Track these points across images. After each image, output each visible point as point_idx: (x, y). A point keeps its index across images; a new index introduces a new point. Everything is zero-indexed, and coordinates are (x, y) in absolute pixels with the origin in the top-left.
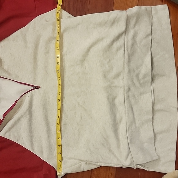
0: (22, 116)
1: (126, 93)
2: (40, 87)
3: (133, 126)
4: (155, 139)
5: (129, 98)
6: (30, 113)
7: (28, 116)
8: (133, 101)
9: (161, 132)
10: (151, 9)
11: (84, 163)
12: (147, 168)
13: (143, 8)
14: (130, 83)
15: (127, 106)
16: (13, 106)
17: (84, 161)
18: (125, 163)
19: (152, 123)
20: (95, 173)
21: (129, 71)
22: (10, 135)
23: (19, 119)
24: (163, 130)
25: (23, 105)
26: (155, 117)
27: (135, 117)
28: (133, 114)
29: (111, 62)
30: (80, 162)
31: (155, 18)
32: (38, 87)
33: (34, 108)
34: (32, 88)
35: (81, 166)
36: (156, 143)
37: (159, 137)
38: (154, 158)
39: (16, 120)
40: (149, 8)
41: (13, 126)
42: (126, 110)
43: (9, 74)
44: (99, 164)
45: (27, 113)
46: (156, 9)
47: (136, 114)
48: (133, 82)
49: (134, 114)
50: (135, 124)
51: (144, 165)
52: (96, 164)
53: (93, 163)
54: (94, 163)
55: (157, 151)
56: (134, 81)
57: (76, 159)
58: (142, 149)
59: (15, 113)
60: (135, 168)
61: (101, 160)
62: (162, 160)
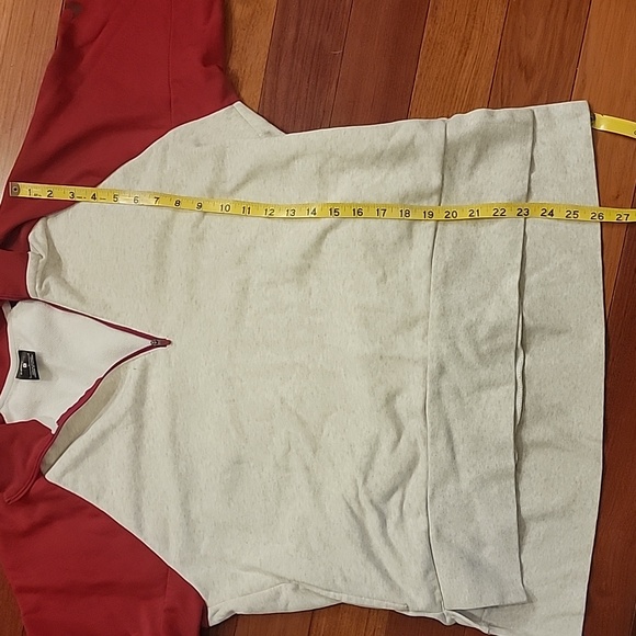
0: (114, 427)
1: (432, 382)
2: (170, 342)
3: (451, 487)
4: (521, 538)
5: (439, 398)
6: (137, 420)
7: (131, 427)
8: (452, 409)
9: (544, 517)
10: (529, 115)
11: (290, 586)
12: (489, 625)
13: (502, 114)
14: (445, 351)
15: (432, 423)
16: (90, 393)
17: (290, 581)
18: (416, 603)
19: (513, 482)
20: (323, 622)
21: (444, 314)
22: (75, 481)
23: (104, 436)
24: (550, 509)
25: (119, 396)
26: (526, 465)
27: (458, 458)
28: (452, 449)
29: (389, 280)
30: (278, 581)
31: (544, 143)
32: (165, 343)
33: (149, 404)
34: (148, 343)
35: (278, 593)
36: (526, 548)
37: (534, 531)
38: (511, 599)
39: (95, 436)
40: (522, 113)
41: (87, 452)
42: (429, 435)
43: (82, 300)
44: (331, 595)
45: (129, 417)
46: (549, 115)
47: (461, 449)
48: (457, 349)
49: (456, 449)
50: (458, 480)
51: (476, 613)
52: (324, 593)
53: (315, 590)
54: (319, 591)
55: (525, 575)
56: (460, 345)
57: (266, 573)
58: (473, 564)
59: (95, 415)
60: (447, 622)
61: (339, 582)
62: (542, 608)
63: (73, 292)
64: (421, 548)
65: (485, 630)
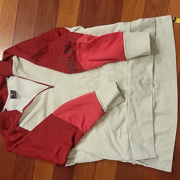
0: (38, 111)
1: (129, 96)
2: (54, 87)
3: (135, 126)
4: (155, 140)
5: (132, 101)
6: (45, 109)
7: (43, 111)
8: (135, 103)
9: (161, 134)
10: (154, 20)
11: (90, 155)
12: (146, 164)
13: (146, 20)
14: (133, 88)
15: (129, 108)
16: (31, 101)
17: (90, 153)
18: (125, 158)
19: (152, 124)
21: (132, 77)
22: (28, 126)
23: (36, 114)
24: (163, 132)
25: (40, 102)
26: (156, 119)
27: (137, 118)
28: (135, 115)
29: (116, 68)
30: (86, 153)
31: (159, 28)
32: (52, 87)
33: (48, 104)
34: (48, 87)
35: (86, 157)
36: (156, 143)
37: (158, 138)
38: (152, 157)
39: (33, 114)
40: (152, 19)
41: (31, 119)
42: (129, 111)
43: (28, 75)
44: (101, 157)
45: (43, 108)
46: (160, 20)
47: (138, 115)
48: (136, 87)
49: (136, 115)
50: (137, 124)
51: (142, 161)
52: (100, 156)
53: (97, 156)
54: (98, 156)
55: (156, 150)
56: (137, 86)
57: (83, 151)
58: (141, 147)
59: (33, 108)
60: (134, 164)
61: (104, 153)
62: (161, 159)
63: (25, 73)
64: (127, 143)
65: (145, 165)
